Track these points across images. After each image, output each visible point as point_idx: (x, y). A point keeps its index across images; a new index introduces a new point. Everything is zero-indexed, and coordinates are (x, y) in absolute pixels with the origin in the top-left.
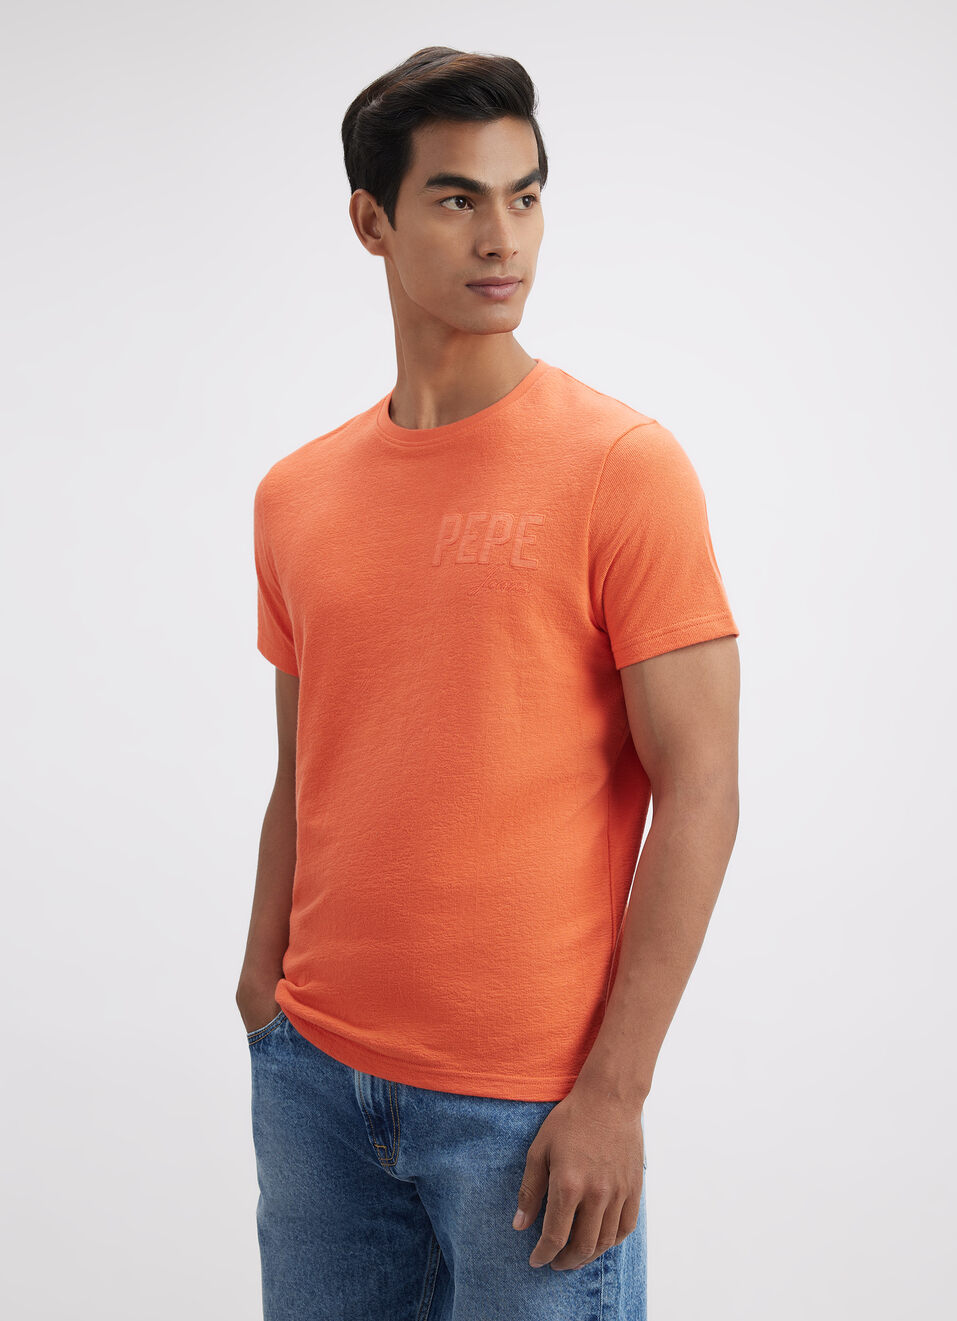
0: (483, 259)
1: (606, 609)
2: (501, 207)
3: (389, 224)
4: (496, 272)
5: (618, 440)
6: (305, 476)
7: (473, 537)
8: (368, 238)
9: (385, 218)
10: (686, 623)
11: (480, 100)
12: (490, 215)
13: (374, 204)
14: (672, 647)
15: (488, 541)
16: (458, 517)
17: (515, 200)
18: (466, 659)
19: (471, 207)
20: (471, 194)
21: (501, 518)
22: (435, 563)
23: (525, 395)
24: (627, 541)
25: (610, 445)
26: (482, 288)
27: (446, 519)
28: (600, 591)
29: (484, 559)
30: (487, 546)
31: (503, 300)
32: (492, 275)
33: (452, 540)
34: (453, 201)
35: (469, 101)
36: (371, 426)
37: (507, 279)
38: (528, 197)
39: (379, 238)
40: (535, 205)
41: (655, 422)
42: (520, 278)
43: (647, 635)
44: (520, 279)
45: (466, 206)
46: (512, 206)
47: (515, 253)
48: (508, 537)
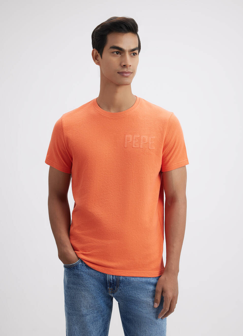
0: (122, 67)
2: (128, 55)
3: (101, 58)
4: (125, 70)
7: (137, 141)
8: (96, 60)
9: (100, 56)
11: (124, 28)
12: (125, 56)
13: (97, 52)
15: (142, 142)
16: (130, 136)
17: (131, 53)
19: (120, 54)
20: (120, 51)
21: (144, 137)
22: (126, 147)
26: (121, 74)
27: (127, 136)
29: (141, 147)
30: (142, 144)
31: (127, 77)
32: (123, 71)
33: (130, 141)
34: (116, 52)
35: (121, 28)
37: (128, 72)
38: (135, 53)
39: (98, 61)
44: (132, 72)
45: (119, 54)
46: (130, 55)
47: (130, 66)
48: (147, 142)
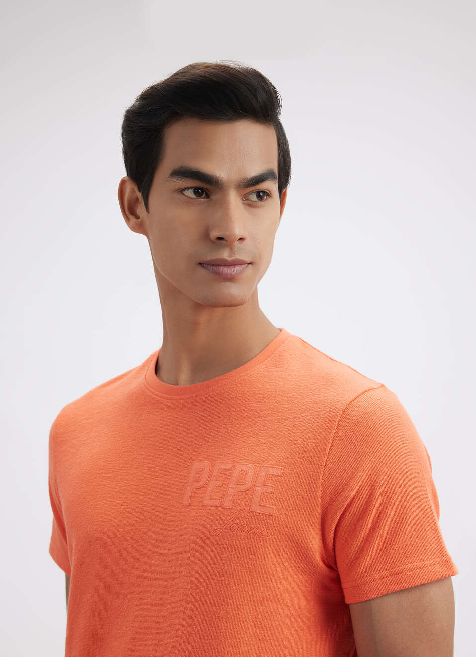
0: (213, 242)
1: (337, 552)
2: (234, 199)
3: (145, 208)
4: (225, 255)
5: (350, 403)
6: (86, 419)
7: (219, 483)
8: (131, 217)
9: (143, 202)
10: (411, 566)
12: (223, 204)
13: (136, 190)
14: (398, 588)
15: (233, 488)
16: (206, 464)
17: (251, 193)
18: (209, 593)
19: (208, 197)
20: (208, 186)
21: (244, 467)
22: (185, 503)
23: (269, 359)
24: (358, 493)
25: (344, 407)
26: (212, 267)
27: (197, 465)
28: (332, 535)
29: (227, 504)
30: (231, 492)
31: (231, 279)
32: (221, 257)
33: (201, 484)
34: (192, 191)
36: (141, 380)
37: (234, 260)
38: (264, 193)
39: (138, 218)
40: (269, 200)
41: (383, 386)
42: (248, 260)
43: (376, 576)
44: (249, 262)
45: (204, 196)
46: (245, 199)
47: (241, 239)
48: (250, 485)
